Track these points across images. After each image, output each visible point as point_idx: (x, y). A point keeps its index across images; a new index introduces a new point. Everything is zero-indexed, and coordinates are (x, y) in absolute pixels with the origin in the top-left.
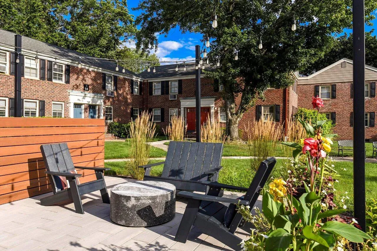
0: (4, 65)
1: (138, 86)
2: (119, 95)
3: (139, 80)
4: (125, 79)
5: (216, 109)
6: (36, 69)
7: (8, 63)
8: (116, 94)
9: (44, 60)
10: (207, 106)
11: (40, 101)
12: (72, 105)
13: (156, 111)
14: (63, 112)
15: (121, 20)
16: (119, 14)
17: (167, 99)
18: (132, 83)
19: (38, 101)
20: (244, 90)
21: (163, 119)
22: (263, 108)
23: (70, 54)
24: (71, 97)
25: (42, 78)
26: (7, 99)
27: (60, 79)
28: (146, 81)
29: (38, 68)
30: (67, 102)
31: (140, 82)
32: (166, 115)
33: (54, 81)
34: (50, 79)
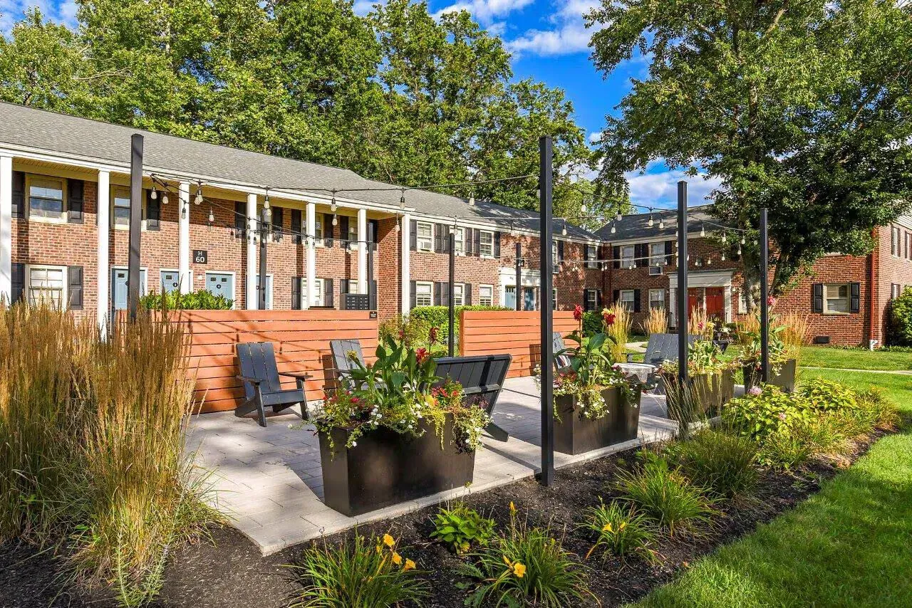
0: (428, 241)
1: (594, 253)
2: (566, 269)
3: (598, 244)
4: (574, 245)
5: (734, 290)
6: (461, 242)
7: (433, 237)
8: (561, 269)
9: (470, 229)
10: (718, 285)
11: (467, 284)
12: (503, 289)
13: (625, 295)
14: (492, 299)
15: (563, 139)
16: (560, 131)
17: (645, 275)
18: (585, 249)
19: (463, 285)
20: (780, 261)
21: (637, 309)
22: (825, 288)
23: (493, 212)
24: (501, 278)
25: (469, 254)
26: (432, 283)
27: (489, 253)
28: (608, 245)
29: (464, 240)
30: (496, 285)
31: (600, 247)
32: (642, 299)
33: (482, 256)
34: (477, 255)
